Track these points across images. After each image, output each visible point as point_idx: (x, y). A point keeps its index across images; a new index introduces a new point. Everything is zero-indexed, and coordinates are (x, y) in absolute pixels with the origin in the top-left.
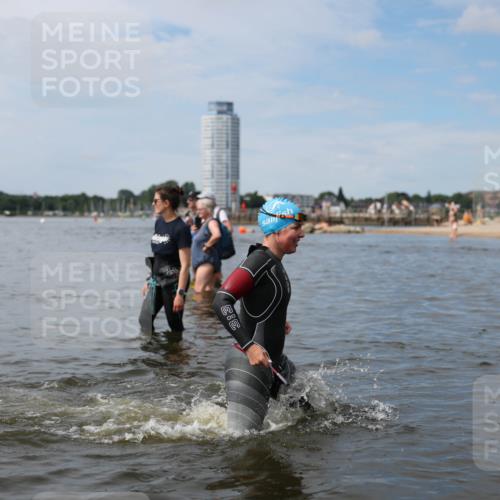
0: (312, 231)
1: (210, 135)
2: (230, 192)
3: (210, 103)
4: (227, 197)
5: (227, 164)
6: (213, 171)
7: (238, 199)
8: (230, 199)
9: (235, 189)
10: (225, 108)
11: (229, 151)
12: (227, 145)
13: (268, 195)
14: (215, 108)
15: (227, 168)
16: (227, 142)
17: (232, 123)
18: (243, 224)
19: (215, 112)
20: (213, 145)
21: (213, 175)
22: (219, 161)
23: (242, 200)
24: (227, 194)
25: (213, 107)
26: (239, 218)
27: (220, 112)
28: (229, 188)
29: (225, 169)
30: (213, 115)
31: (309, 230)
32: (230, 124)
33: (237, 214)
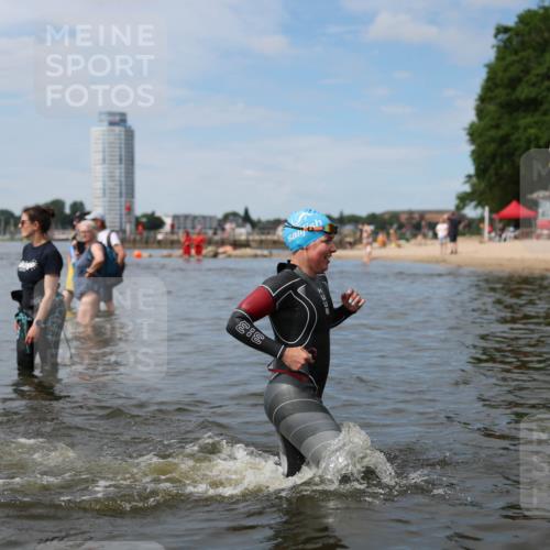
0: (215, 255)
1: (101, 149)
2: (124, 211)
3: (101, 114)
4: (121, 218)
5: (120, 181)
6: (104, 190)
7: (133, 220)
8: (124, 220)
9: (129, 209)
10: (117, 118)
11: (123, 166)
12: (121, 160)
13: (167, 216)
14: (106, 119)
15: (121, 185)
16: (120, 156)
17: (126, 135)
18: (139, 248)
19: (106, 123)
20: (104, 160)
21: (104, 193)
22: (112, 177)
23: (138, 222)
24: (121, 215)
25: (103, 117)
26: (135, 241)
27: (112, 124)
28: (123, 208)
29: (118, 187)
30: (104, 127)
31: (212, 254)
32: (123, 137)
33: (132, 237)
